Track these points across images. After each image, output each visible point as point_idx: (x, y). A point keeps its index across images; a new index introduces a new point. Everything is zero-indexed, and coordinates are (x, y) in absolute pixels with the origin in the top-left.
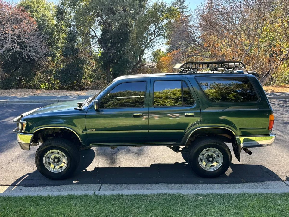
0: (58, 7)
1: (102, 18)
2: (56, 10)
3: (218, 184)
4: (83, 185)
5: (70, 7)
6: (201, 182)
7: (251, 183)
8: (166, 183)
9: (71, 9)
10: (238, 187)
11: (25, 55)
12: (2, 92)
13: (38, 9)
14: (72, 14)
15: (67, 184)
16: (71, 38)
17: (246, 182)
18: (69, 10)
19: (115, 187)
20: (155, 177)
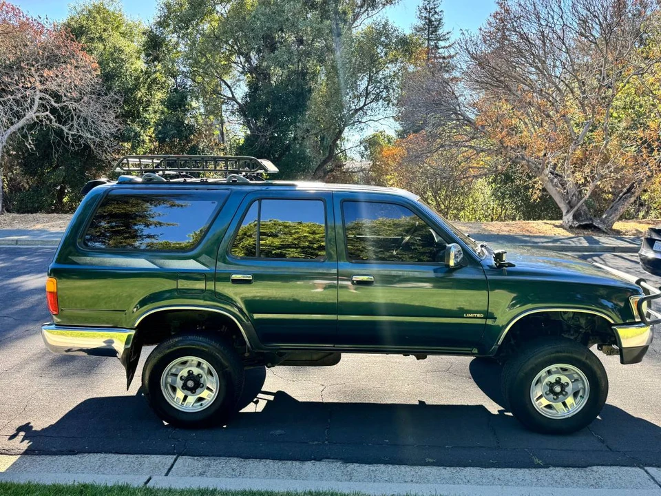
0: (151, 31)
1: (248, 60)
2: (144, 39)
3: (473, 467)
4: (132, 456)
5: (175, 31)
6: (427, 460)
7: (558, 469)
8: (341, 459)
9: (179, 37)
10: (521, 478)
11: (67, 137)
12: (14, 219)
13: (105, 35)
14: (181, 47)
15: (94, 452)
16: (177, 102)
17: (546, 466)
18: (173, 38)
19: (209, 466)
20: (316, 442)
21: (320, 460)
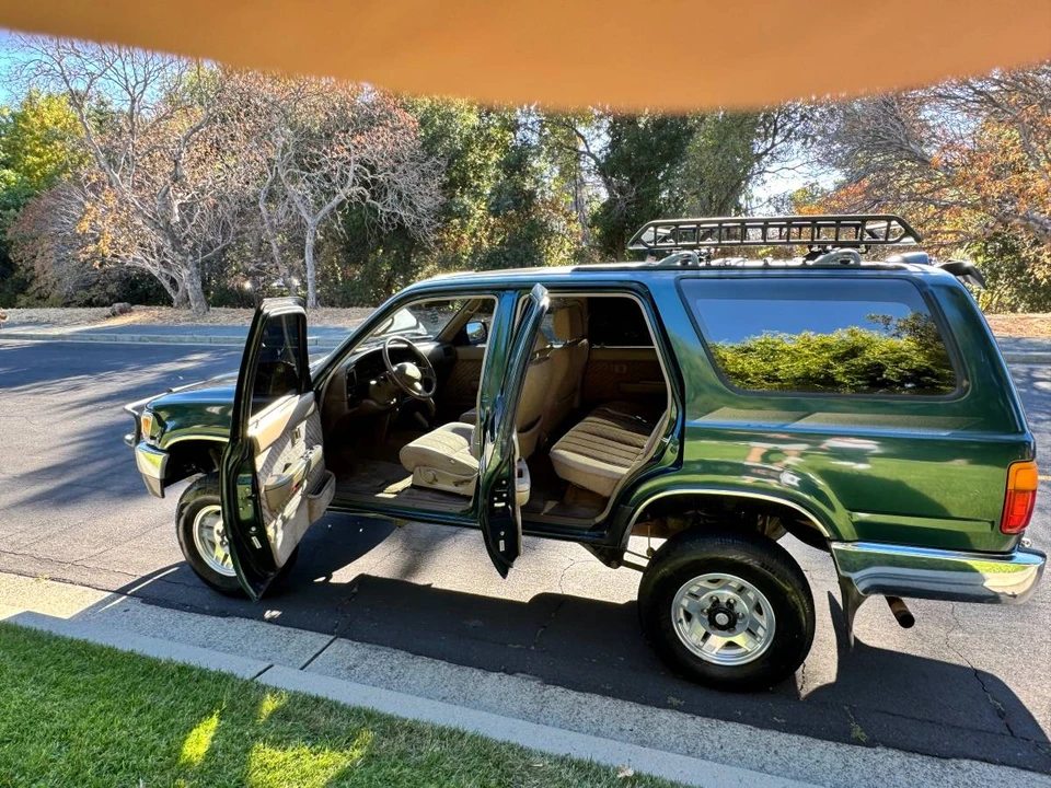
7: (891, 752)
10: (817, 757)
11: (381, 216)
12: (326, 313)
15: (246, 617)
19: (365, 658)
20: (518, 646)
21: (511, 673)
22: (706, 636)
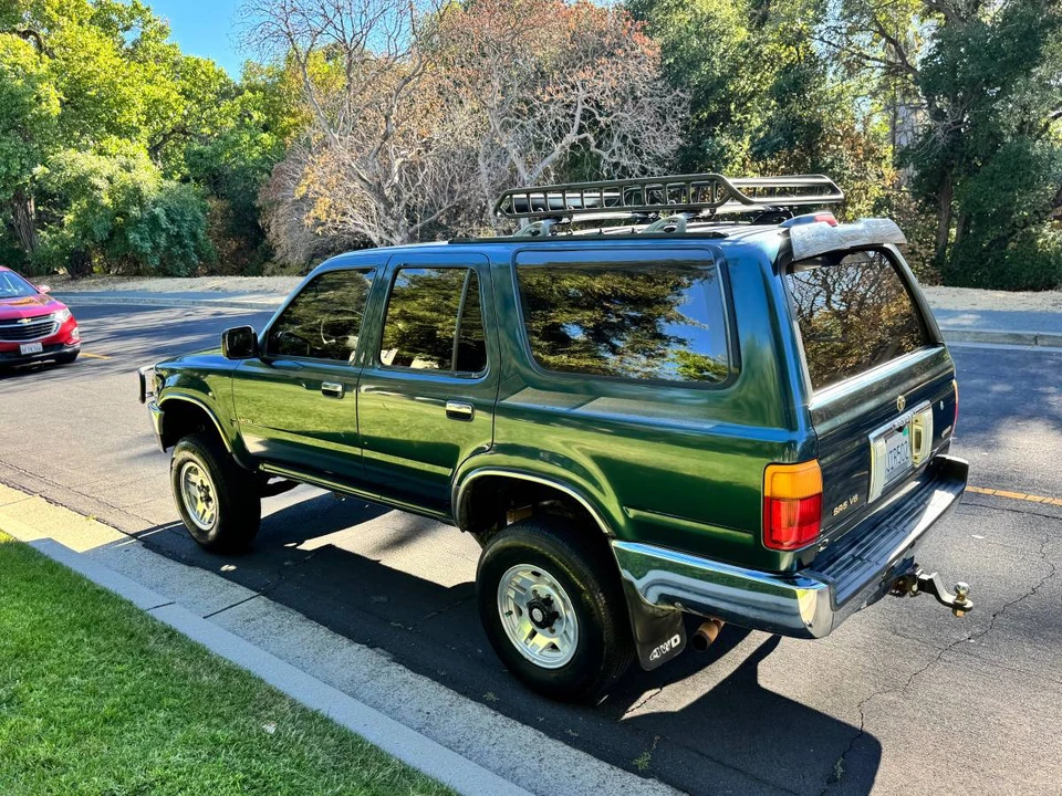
19: (267, 614)
20: (398, 624)
22: (533, 634)
